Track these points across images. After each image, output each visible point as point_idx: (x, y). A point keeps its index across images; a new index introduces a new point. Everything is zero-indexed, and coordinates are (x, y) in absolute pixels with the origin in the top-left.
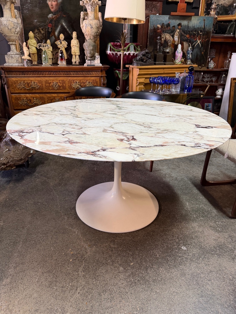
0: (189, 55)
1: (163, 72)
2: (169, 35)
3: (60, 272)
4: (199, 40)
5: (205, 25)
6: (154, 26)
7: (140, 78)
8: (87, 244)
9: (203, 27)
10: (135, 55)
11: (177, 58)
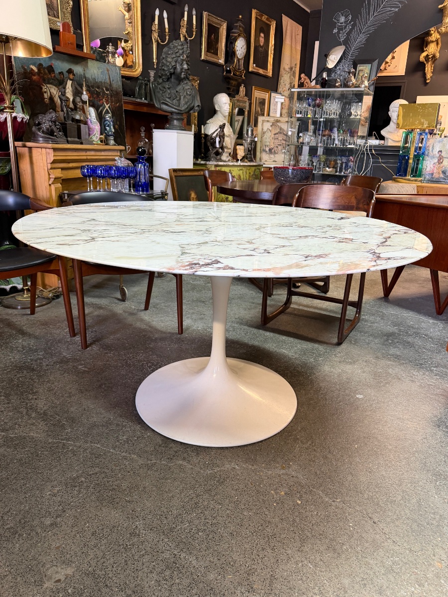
0: (110, 128)
1: (85, 158)
4: (107, 104)
6: (23, 67)
7: (54, 168)
9: (108, 81)
11: (93, 133)
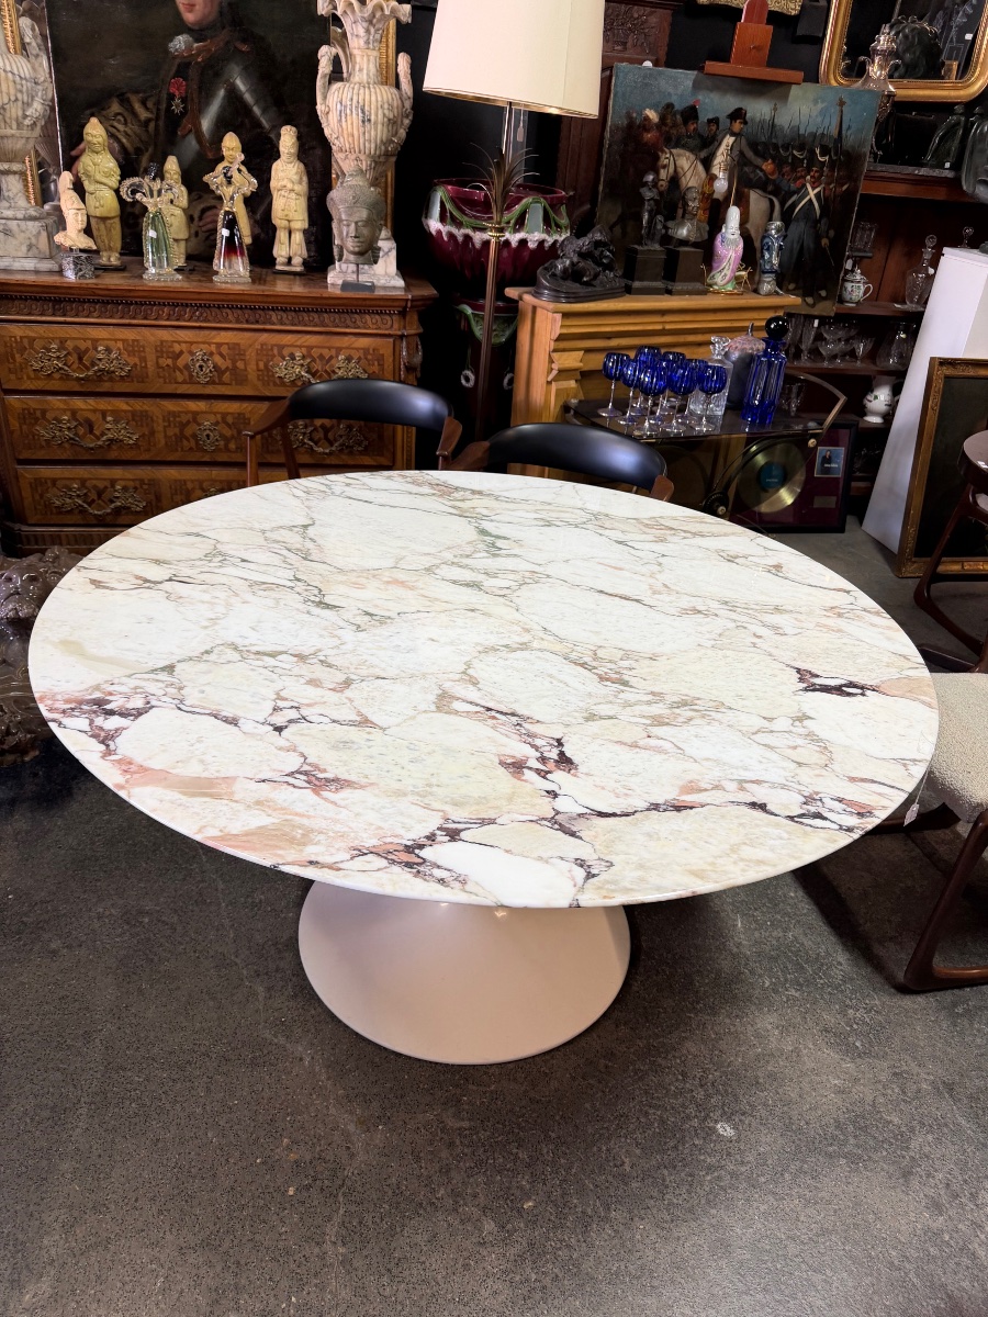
0: (771, 256)
1: (659, 327)
2: (692, 157)
3: (250, 1245)
4: (813, 189)
5: (844, 127)
7: (564, 350)
8: (351, 1113)
9: (834, 132)
10: (547, 245)
11: (718, 267)
